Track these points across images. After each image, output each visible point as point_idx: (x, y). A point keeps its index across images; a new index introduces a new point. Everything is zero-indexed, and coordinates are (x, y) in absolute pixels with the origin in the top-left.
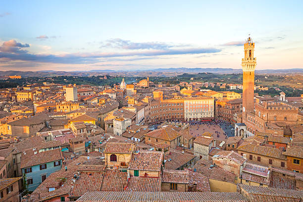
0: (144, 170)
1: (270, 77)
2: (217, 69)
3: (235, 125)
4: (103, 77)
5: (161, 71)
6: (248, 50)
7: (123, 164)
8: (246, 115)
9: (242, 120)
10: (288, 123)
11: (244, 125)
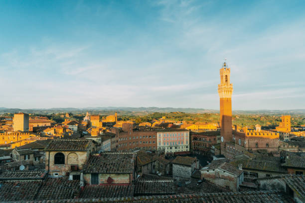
0: (107, 173)
1: (241, 117)
2: (189, 109)
3: (214, 157)
4: (65, 114)
5: (131, 111)
6: (224, 75)
7: (74, 168)
8: (225, 145)
9: (220, 152)
10: (270, 150)
11: (223, 156)
